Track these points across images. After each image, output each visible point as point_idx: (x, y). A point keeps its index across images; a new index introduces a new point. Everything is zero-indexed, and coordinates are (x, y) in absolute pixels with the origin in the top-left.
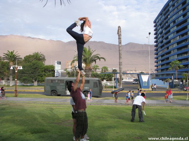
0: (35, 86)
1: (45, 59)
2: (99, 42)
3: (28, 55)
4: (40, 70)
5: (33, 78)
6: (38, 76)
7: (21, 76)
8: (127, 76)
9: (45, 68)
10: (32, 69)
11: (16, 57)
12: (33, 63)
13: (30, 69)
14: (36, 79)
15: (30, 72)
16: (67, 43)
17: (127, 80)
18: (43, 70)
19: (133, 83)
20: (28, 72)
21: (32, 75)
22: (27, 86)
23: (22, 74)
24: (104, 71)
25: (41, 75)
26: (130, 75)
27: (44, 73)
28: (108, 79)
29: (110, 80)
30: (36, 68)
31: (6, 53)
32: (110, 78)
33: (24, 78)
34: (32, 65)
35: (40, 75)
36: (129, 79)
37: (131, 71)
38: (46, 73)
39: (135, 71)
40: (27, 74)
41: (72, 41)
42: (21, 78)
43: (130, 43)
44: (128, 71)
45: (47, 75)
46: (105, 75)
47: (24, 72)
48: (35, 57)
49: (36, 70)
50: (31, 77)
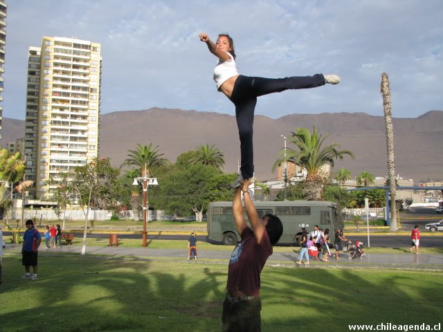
0: (198, 223)
1: (222, 161)
2: (355, 115)
3: (186, 151)
4: (207, 184)
5: (193, 204)
6: (205, 198)
7: (167, 199)
8: (427, 195)
9: (220, 181)
10: (192, 183)
11: (156, 157)
12: (191, 171)
13: (186, 183)
14: (201, 207)
15: (186, 190)
16: (278, 119)
17: (426, 205)
18: (215, 184)
19: (438, 212)
20: (181, 191)
21: (191, 197)
22: (182, 221)
23: (169, 195)
24: (363, 185)
25: (211, 197)
26: (432, 191)
27: (217, 191)
28: (373, 202)
29: (377, 204)
30: (200, 180)
31: (133, 150)
32: (376, 199)
33: (173, 203)
34: (189, 174)
35: (208, 197)
36: (430, 202)
37: (437, 181)
38: (221, 192)
40: (178, 194)
41: (289, 115)
42: (167, 203)
43: (431, 112)
44: (429, 182)
45: (223, 196)
46: (366, 194)
47: (173, 191)
48: (201, 156)
49: (200, 185)
50: (188, 202)
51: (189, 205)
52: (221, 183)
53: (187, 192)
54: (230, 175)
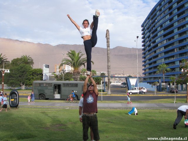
0: (23, 90)
1: (33, 62)
3: (16, 58)
4: (28, 73)
5: (20, 82)
6: (26, 79)
7: (9, 79)
8: (115, 80)
9: (33, 71)
10: (20, 72)
11: (4, 60)
12: (20, 67)
13: (18, 72)
14: (24, 83)
15: (18, 75)
16: (55, 46)
17: (115, 84)
18: (31, 73)
19: (121, 87)
20: (15, 76)
21: (20, 78)
23: (10, 77)
26: (118, 79)
27: (32, 76)
29: (98, 83)
30: (24, 71)
32: (98, 81)
33: (11, 81)
34: (19, 68)
35: (28, 79)
36: (117, 83)
37: (119, 74)
38: (34, 77)
39: (123, 74)
40: (15, 77)
41: (60, 45)
42: (8, 81)
43: (118, 47)
44: (116, 75)
45: (35, 78)
47: (11, 76)
48: (23, 60)
49: (24, 73)
50: (18, 81)
51: (19, 82)
52: (34, 73)
53: (18, 76)
54: (38, 69)
